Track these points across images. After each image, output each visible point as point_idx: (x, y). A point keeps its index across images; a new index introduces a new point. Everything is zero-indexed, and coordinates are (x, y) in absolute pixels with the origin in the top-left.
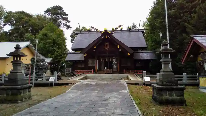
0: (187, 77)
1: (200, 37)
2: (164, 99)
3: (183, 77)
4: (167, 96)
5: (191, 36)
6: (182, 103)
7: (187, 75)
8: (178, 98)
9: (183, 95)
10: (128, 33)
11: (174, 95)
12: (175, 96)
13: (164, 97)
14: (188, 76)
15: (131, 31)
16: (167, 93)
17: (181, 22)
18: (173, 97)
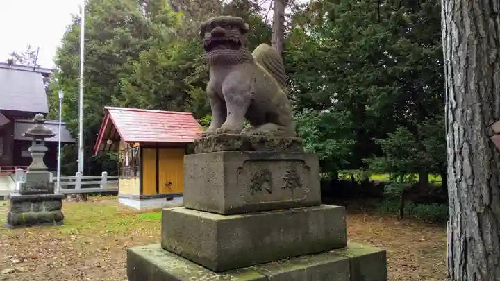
0: (108, 180)
1: (119, 111)
2: (24, 217)
3: (100, 180)
4: (30, 212)
5: (106, 108)
6: (59, 220)
7: (109, 175)
8: (50, 213)
9: (59, 208)
10: (5, 71)
11: (44, 208)
12: (44, 211)
13: (24, 214)
14: (110, 177)
15: (14, 67)
16: (32, 207)
17: (119, 71)
18: (40, 213)
